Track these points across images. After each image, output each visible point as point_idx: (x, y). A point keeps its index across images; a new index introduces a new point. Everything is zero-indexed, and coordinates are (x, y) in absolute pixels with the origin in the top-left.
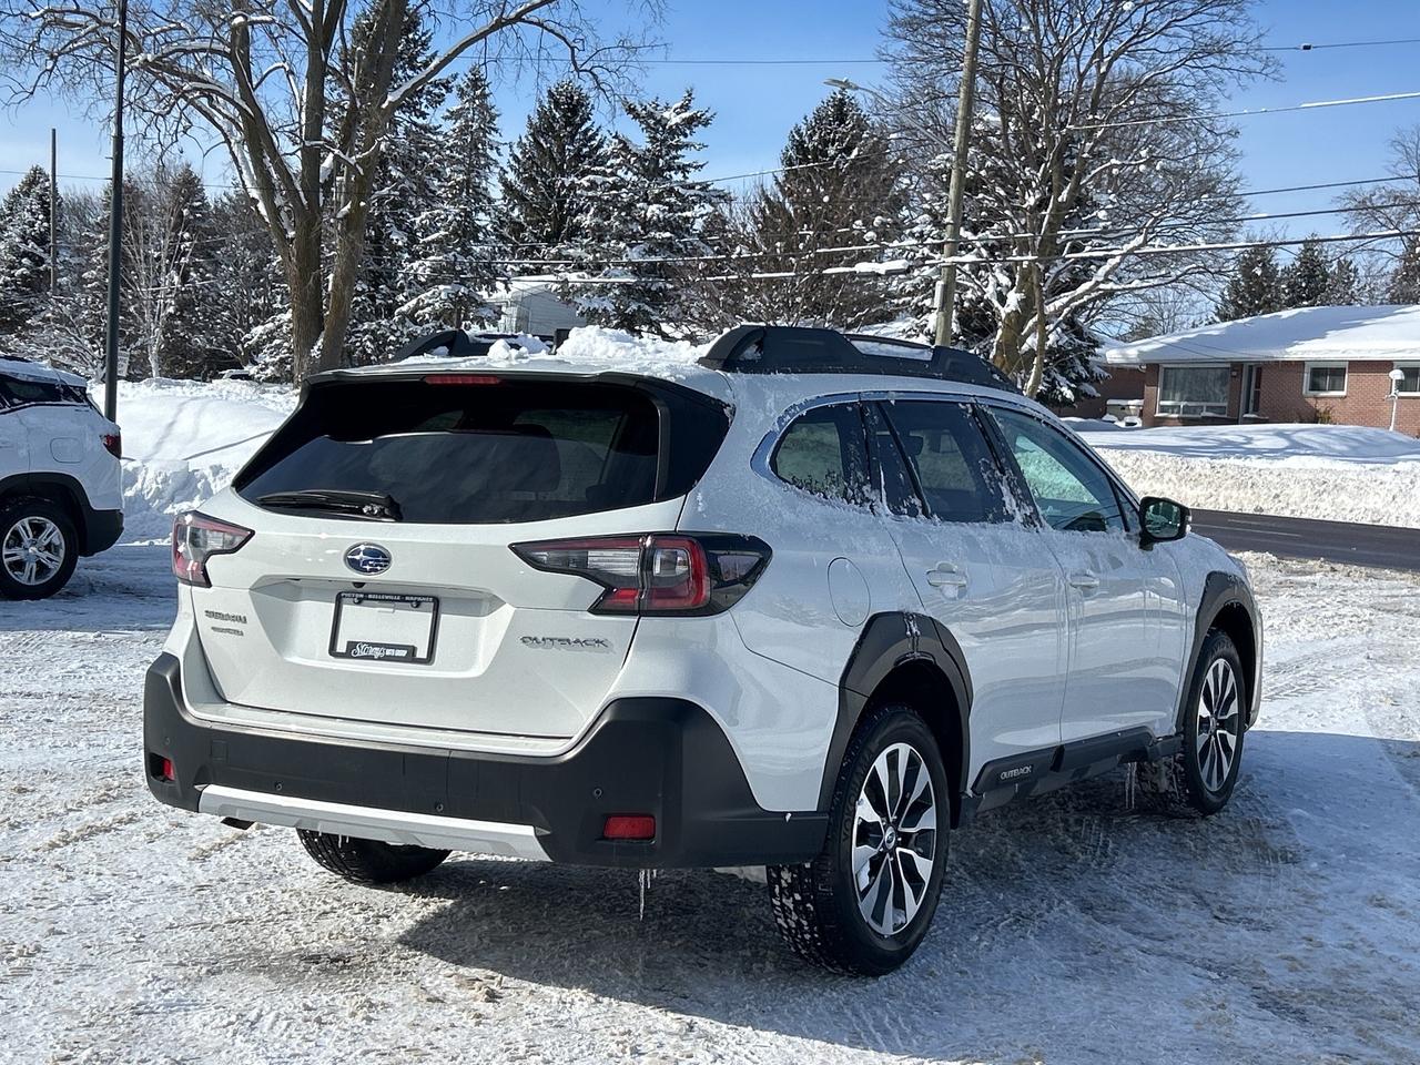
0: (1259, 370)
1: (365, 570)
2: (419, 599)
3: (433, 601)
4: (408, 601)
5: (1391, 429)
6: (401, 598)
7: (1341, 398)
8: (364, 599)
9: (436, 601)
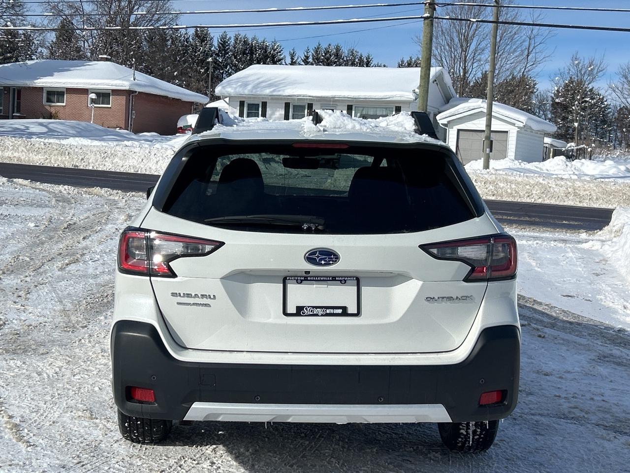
0: (19, 92)
1: (321, 265)
2: (346, 279)
3: (357, 280)
4: (337, 280)
5: (92, 122)
6: (334, 279)
7: (63, 106)
8: (304, 280)
9: (358, 279)
